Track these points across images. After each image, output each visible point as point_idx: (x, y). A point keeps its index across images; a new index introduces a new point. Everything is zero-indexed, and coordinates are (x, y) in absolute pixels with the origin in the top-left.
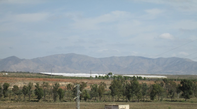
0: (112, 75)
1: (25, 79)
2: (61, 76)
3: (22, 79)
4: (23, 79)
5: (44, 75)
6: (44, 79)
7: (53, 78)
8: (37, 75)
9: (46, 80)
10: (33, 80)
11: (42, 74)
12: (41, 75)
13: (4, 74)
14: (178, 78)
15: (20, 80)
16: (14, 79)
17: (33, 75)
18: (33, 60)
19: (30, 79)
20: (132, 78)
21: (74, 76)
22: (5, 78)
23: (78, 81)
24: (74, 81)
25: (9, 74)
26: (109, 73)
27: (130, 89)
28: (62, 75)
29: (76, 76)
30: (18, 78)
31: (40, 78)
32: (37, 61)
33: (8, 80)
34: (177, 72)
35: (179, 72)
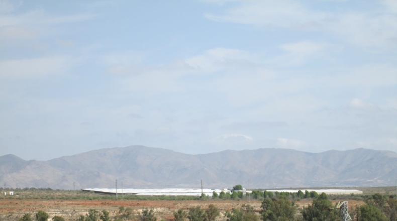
0: (242, 190)
1: (59, 202)
2: (132, 196)
3: (53, 202)
4: (56, 202)
5: (94, 193)
6: (104, 202)
7: (119, 199)
8: (78, 193)
9: (108, 203)
10: (78, 204)
11: (89, 191)
12: (86, 194)
13: (5, 193)
14: (388, 193)
15: (50, 205)
16: (35, 204)
17: (70, 194)
18: (54, 163)
19: (71, 202)
20: (295, 195)
21: (162, 194)
22: (16, 202)
23: (179, 205)
24: (171, 204)
25: (17, 194)
26: (234, 186)
27: (313, 219)
28: (133, 193)
29: (167, 195)
30: (44, 202)
31: (90, 199)
32: (60, 163)
33: (22, 205)
34: (369, 181)
35: (372, 180)
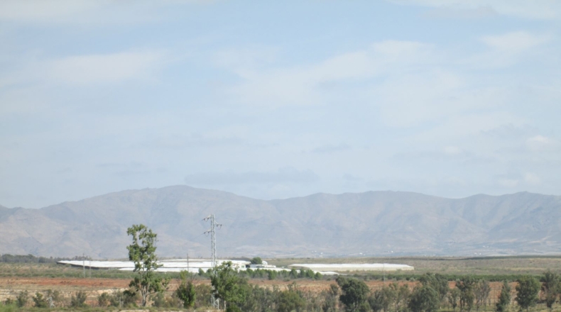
0: (261, 263)
2: (114, 271)
3: (7, 280)
4: (10, 280)
7: (87, 276)
8: (49, 268)
10: (35, 283)
12: (61, 268)
15: (2, 284)
17: (41, 268)
18: (51, 212)
28: (118, 268)
31: (53, 277)
32: (60, 213)
34: (534, 242)
35: (538, 242)
